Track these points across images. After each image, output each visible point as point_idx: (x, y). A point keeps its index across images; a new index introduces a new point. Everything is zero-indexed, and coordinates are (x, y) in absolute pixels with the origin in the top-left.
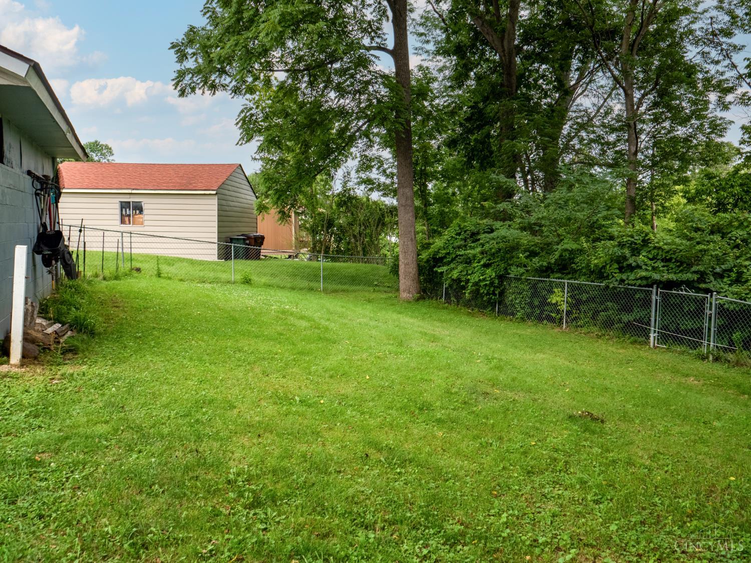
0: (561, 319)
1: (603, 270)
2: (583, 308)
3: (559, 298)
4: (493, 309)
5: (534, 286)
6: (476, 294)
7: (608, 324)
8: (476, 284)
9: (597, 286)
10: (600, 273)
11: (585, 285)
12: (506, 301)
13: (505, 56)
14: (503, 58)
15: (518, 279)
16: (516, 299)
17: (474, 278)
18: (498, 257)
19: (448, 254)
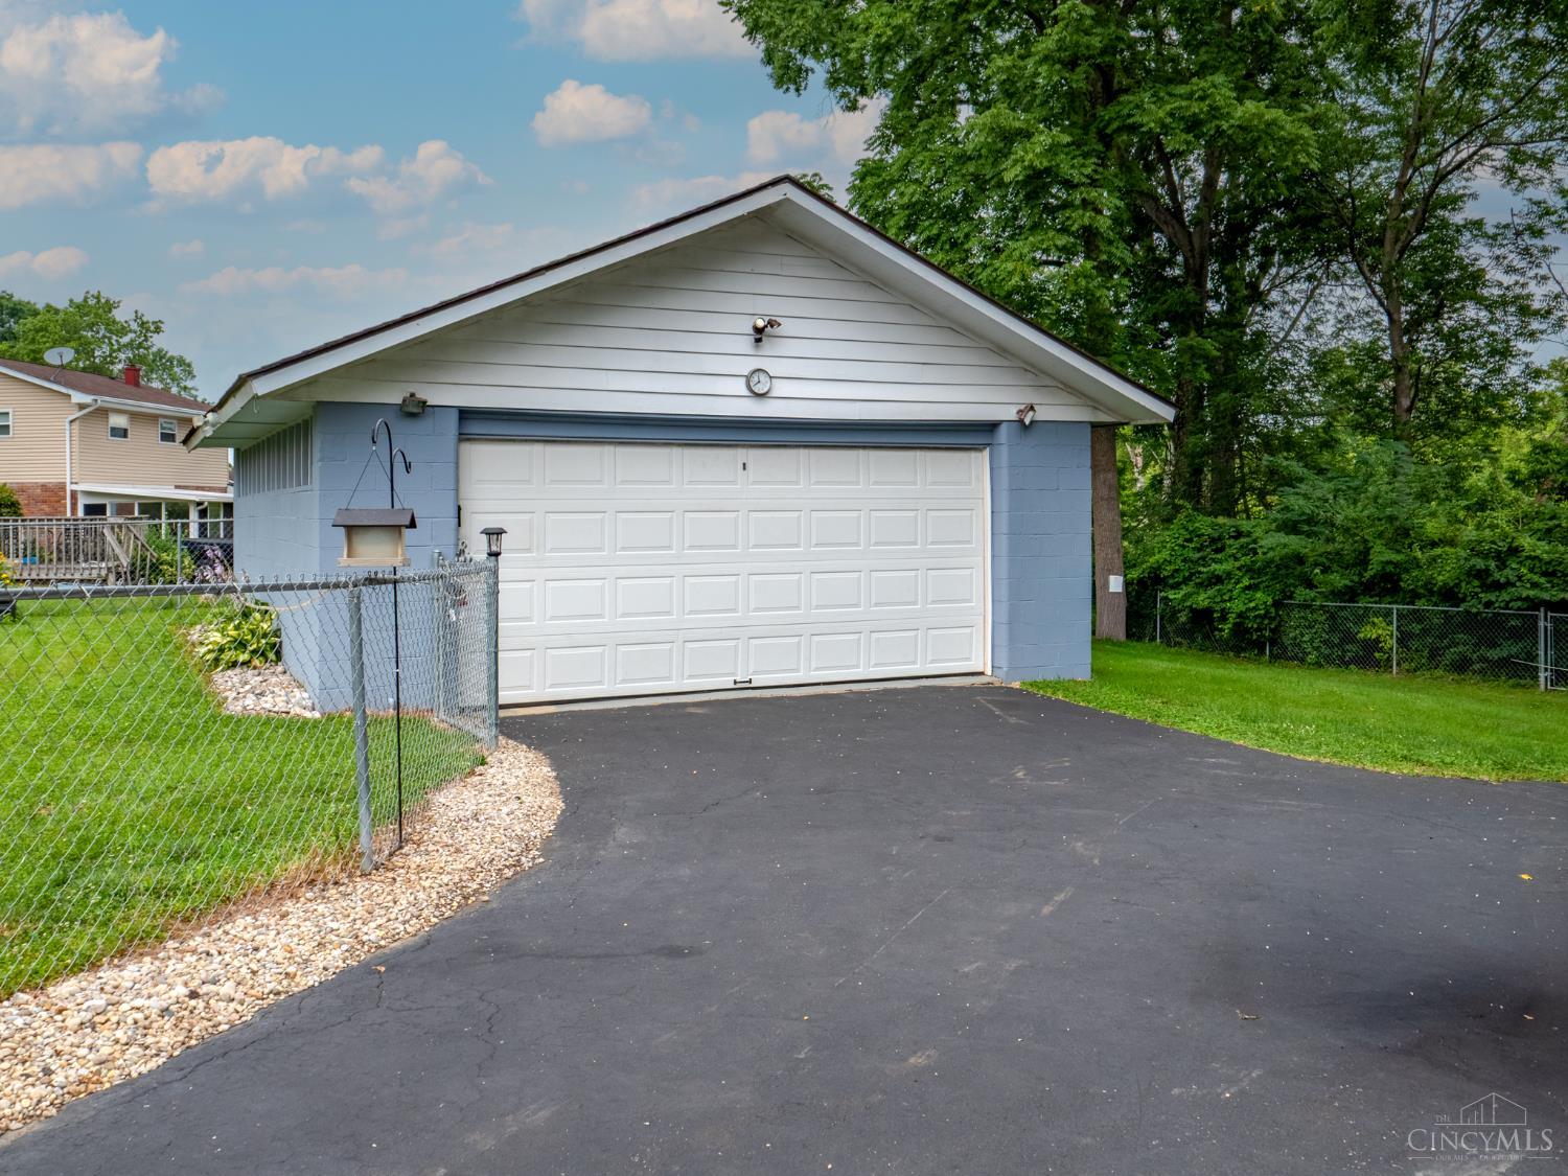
0: (1389, 659)
1: (1456, 590)
2: (1414, 644)
3: (1381, 630)
4: (1262, 652)
5: (1332, 617)
6: (1239, 630)
7: (1461, 666)
8: (1240, 615)
9: (1443, 612)
10: (1449, 595)
11: (1428, 611)
12: (1284, 639)
13: (1193, 257)
14: (1191, 261)
15: (1306, 606)
16: (1303, 635)
17: (1237, 606)
18: (1266, 574)
19: (1176, 571)
